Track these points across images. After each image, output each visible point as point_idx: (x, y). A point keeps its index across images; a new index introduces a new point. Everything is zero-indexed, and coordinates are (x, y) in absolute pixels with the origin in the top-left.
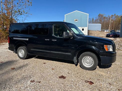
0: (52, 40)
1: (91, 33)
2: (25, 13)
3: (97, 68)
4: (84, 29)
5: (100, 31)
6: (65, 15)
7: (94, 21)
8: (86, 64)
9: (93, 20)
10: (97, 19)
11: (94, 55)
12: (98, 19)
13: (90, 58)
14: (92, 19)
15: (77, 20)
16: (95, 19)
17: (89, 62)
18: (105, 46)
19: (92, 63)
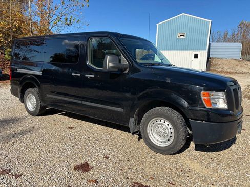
0: (86, 75)
1: (216, 65)
2: (76, 21)
3: (189, 151)
4: (197, 55)
5: (238, 61)
6: (157, 24)
7: (228, 37)
8: (157, 137)
9: (226, 35)
12: (238, 34)
14: (223, 34)
15: (183, 36)
16: (230, 33)
17: (163, 134)
18: (204, 95)
19: (171, 137)
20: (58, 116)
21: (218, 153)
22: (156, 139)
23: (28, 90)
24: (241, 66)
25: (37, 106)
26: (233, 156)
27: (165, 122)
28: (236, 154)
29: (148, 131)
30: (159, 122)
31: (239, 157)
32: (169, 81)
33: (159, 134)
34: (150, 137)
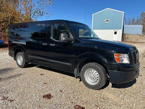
0: (50, 45)
6: (93, 15)
7: (135, 21)
9: (133, 20)
10: (139, 19)
11: (100, 68)
12: (141, 20)
13: (95, 72)
14: (131, 20)
15: (108, 21)
16: (136, 19)
17: (93, 78)
18: (116, 55)
19: (97, 80)
20: (35, 68)
21: (125, 89)
22: (89, 81)
23: (18, 53)
24: (142, 39)
25: (23, 62)
26: (134, 91)
27: (94, 71)
28: (136, 90)
29: (85, 76)
30: (91, 71)
31: (137, 91)
32: (96, 48)
33: (91, 78)
34: (86, 80)
